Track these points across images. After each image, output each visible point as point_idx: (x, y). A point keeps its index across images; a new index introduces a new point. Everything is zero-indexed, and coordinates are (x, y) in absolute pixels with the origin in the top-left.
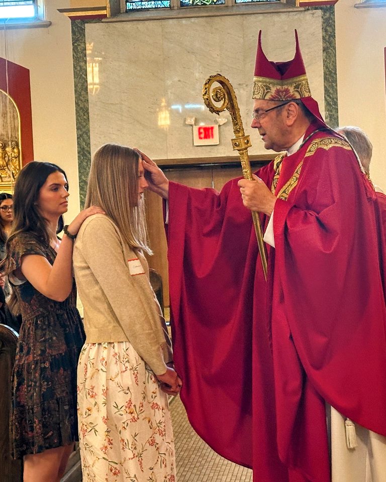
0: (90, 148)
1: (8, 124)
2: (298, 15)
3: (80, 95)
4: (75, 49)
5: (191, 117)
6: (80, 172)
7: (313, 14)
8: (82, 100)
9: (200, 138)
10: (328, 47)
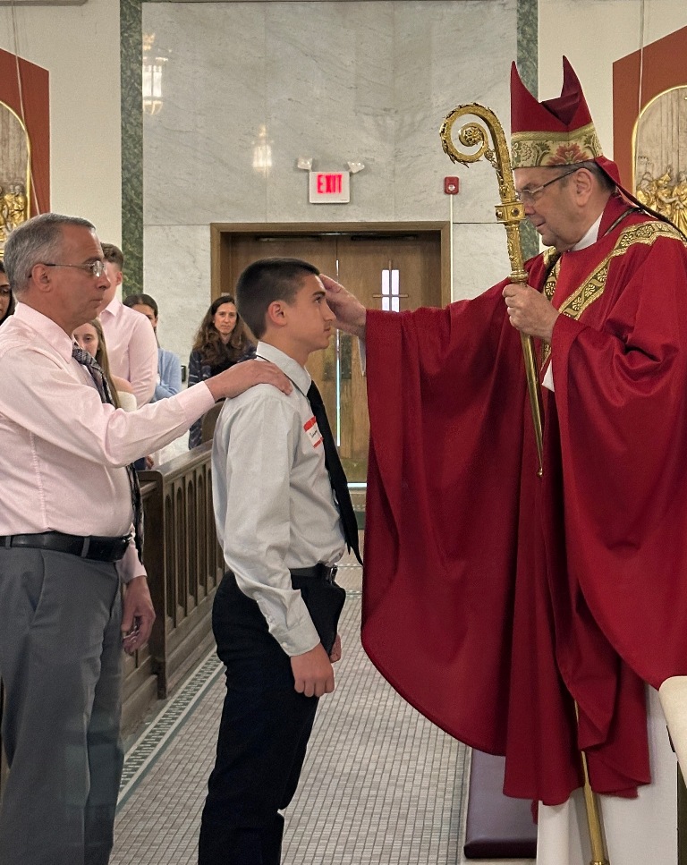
0: (142, 199)
1: (11, 157)
2: (482, 6)
3: (130, 115)
4: (124, 42)
5: (306, 158)
6: (124, 238)
7: (504, 5)
8: (132, 124)
9: (320, 191)
10: (525, 58)
